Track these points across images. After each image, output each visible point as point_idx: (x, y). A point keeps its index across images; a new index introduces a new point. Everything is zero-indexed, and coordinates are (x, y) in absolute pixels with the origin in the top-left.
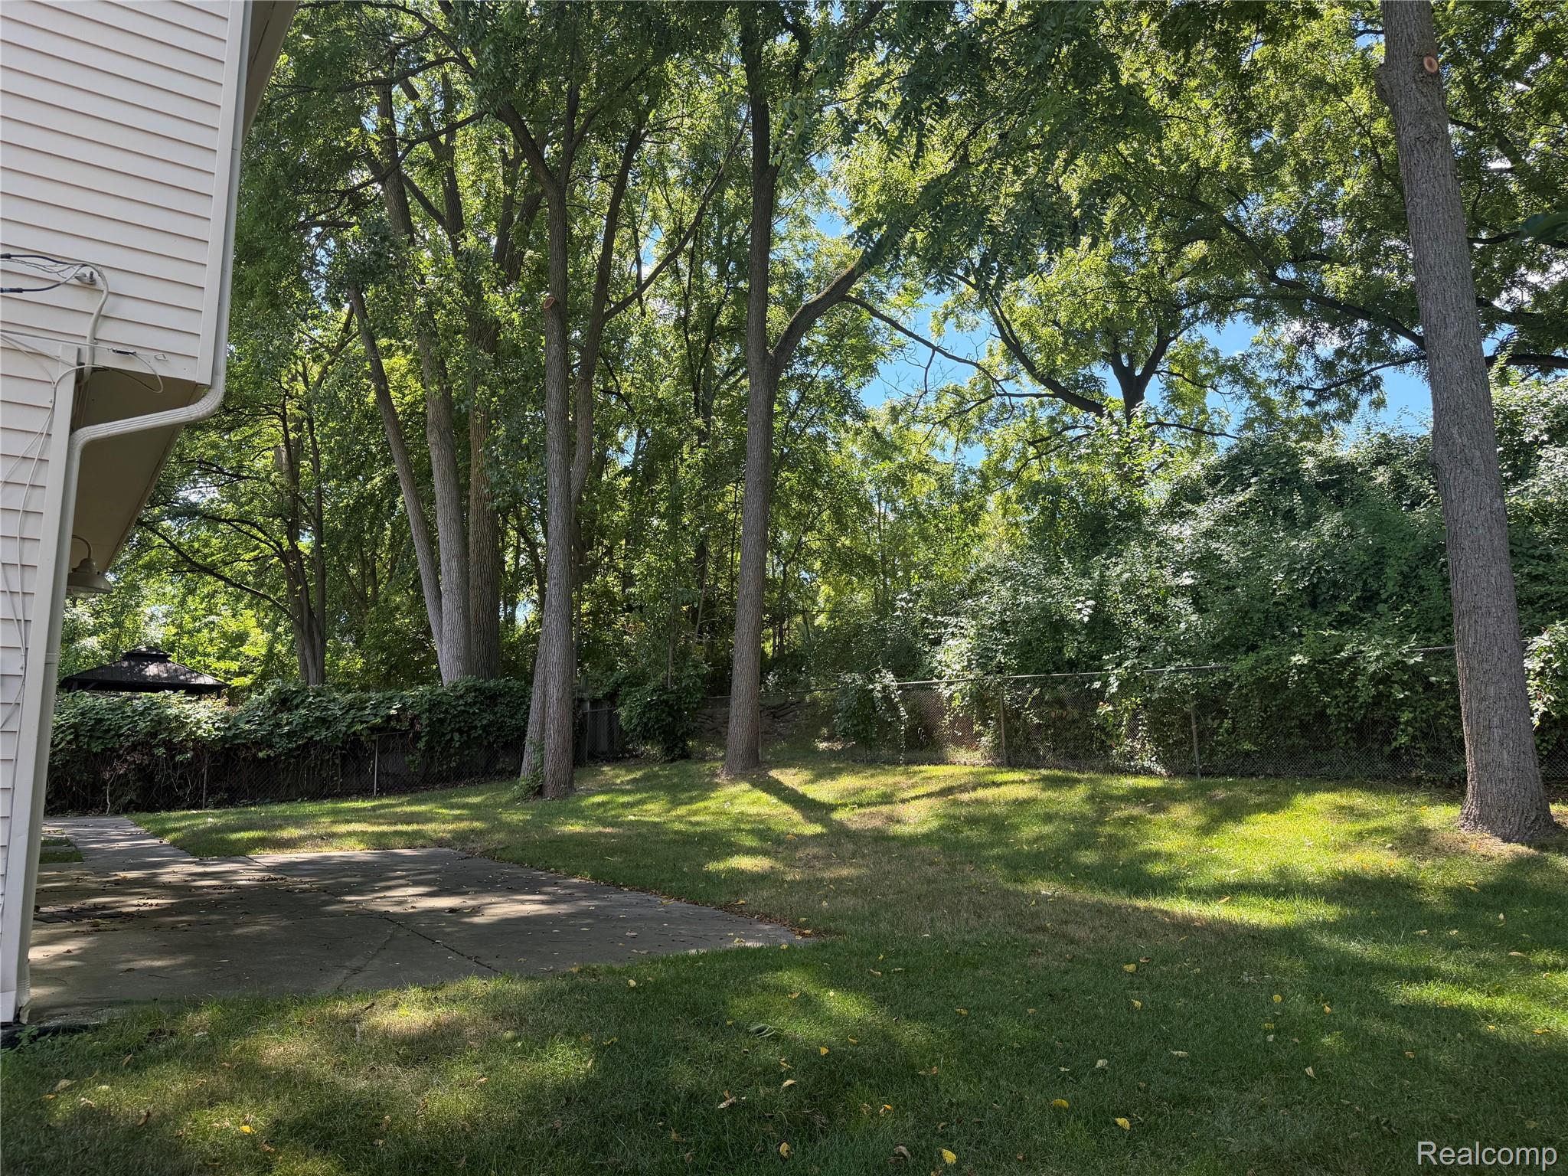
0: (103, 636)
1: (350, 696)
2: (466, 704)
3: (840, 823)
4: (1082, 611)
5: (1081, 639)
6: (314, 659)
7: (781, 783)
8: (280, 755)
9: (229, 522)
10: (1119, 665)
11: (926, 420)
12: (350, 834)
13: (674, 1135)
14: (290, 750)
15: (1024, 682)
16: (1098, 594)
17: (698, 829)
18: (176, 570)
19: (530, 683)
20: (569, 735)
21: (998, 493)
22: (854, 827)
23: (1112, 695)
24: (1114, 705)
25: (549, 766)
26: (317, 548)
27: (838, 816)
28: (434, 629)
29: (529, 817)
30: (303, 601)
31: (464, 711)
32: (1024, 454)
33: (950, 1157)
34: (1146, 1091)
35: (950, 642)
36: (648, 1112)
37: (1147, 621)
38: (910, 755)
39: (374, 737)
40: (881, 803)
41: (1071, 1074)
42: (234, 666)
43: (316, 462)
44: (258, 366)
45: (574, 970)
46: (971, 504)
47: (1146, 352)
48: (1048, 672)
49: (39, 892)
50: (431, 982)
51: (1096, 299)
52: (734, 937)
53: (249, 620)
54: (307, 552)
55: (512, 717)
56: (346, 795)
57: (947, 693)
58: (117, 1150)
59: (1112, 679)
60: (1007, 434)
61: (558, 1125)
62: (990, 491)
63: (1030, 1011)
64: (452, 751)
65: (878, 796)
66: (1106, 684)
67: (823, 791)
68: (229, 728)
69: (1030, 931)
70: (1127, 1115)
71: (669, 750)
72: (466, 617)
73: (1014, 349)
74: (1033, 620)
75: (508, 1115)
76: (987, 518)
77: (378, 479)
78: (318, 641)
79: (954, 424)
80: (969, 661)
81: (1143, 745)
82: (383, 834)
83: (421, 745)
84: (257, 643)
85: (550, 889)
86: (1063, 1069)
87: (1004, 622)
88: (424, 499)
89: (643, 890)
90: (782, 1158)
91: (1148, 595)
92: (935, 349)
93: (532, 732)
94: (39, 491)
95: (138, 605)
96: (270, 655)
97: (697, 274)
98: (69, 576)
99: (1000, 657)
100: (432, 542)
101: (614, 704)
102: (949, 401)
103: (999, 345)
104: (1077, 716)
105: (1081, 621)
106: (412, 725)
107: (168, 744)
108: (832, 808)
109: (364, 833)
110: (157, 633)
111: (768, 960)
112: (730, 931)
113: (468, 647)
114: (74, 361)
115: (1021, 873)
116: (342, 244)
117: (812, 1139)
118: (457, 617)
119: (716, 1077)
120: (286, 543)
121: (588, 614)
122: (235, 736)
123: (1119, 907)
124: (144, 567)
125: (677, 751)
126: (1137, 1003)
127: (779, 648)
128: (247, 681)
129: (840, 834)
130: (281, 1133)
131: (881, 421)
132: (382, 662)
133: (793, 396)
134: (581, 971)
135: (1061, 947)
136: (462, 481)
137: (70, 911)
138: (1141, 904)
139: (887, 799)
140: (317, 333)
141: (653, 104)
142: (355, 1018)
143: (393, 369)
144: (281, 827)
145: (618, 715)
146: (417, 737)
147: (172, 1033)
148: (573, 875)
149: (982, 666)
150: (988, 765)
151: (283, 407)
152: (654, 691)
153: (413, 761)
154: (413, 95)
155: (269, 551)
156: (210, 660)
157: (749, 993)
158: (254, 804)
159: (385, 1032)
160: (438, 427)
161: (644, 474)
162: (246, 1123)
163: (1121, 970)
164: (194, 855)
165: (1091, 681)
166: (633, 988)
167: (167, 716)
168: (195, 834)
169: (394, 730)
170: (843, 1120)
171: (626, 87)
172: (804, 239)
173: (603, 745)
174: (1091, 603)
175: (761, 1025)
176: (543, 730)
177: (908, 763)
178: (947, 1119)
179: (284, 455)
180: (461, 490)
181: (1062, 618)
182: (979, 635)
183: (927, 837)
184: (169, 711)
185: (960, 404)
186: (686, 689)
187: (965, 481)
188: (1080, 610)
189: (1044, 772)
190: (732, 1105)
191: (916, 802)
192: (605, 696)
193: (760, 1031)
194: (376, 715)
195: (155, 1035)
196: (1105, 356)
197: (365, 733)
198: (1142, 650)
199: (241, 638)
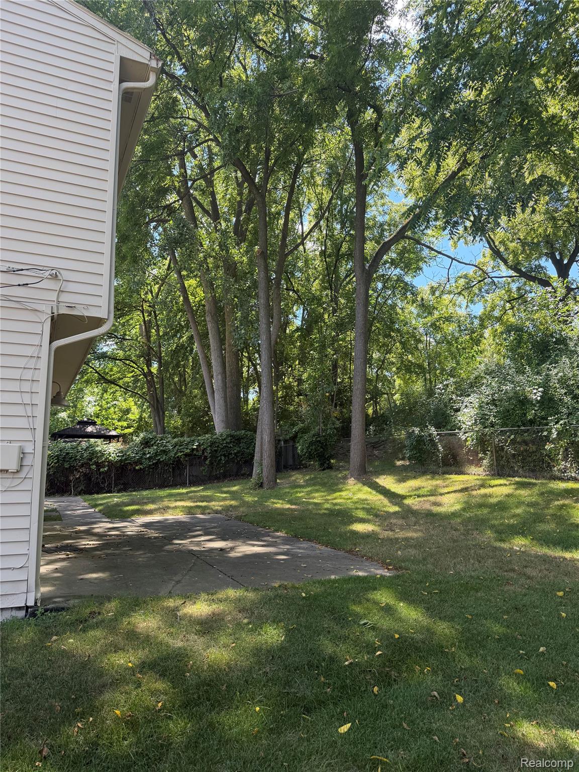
0: (68, 412)
1: (176, 440)
2: (227, 443)
3: (408, 506)
4: (536, 394)
5: (536, 409)
6: (160, 421)
7: (378, 483)
8: (146, 468)
9: (121, 360)
10: (557, 423)
11: (450, 292)
12: (176, 507)
13: (322, 679)
14: (150, 465)
15: (506, 432)
16: (545, 385)
17: (337, 507)
18: (98, 382)
19: (255, 432)
20: (274, 459)
21: (490, 328)
22: (415, 508)
23: (554, 439)
24: (555, 444)
25: (265, 474)
26: (159, 370)
27: (407, 502)
28: (212, 408)
29: (256, 499)
30: (154, 395)
31: (226, 446)
32: (504, 307)
33: (460, 699)
34: (566, 666)
35: (465, 410)
36: (310, 666)
37: (573, 398)
38: (445, 469)
39: (186, 459)
40: (429, 496)
41: (526, 655)
42: (125, 424)
43: (158, 331)
44: (130, 288)
45: (277, 585)
46: (476, 334)
47: (569, 251)
48: (519, 426)
49: (44, 537)
50: (210, 590)
51: (540, 226)
52: (354, 569)
53: (131, 403)
54: (155, 372)
55: (247, 449)
56: (174, 485)
57: (463, 438)
58: (76, 673)
59: (553, 431)
60: (495, 297)
61: (268, 670)
62: (486, 328)
63: (505, 617)
64: (221, 465)
65: (428, 491)
66: (550, 432)
67: (399, 488)
68: (123, 456)
69: (506, 571)
70: (555, 680)
71: (322, 465)
72: (225, 402)
73: (496, 254)
74: (510, 399)
75: (246, 664)
76: (485, 341)
77: (185, 338)
78: (161, 413)
79: (465, 293)
80: (476, 420)
81: (572, 465)
82: (191, 507)
83: (207, 462)
84: (135, 414)
85: (265, 538)
86: (521, 652)
87: (494, 400)
88: (205, 347)
89: (309, 540)
90: (374, 694)
91: (573, 384)
92: (453, 259)
93: (257, 457)
94: (37, 371)
95: (83, 397)
96: (141, 418)
97: (330, 228)
98: (52, 399)
99: (492, 419)
100: (209, 365)
101: (294, 442)
102: (462, 282)
103: (488, 252)
104: (535, 449)
105: (536, 399)
106: (203, 453)
107: (97, 464)
108: (404, 497)
109: (183, 507)
110: (91, 410)
111: (370, 584)
112: (352, 565)
113: (227, 416)
114: (50, 313)
115: (503, 536)
116: (165, 230)
117: (389, 684)
118: (222, 402)
119: (343, 648)
120: (145, 368)
121: (281, 398)
122: (126, 459)
123: (555, 558)
124: (84, 382)
125: (326, 465)
126: (564, 615)
127: (375, 412)
128: (131, 430)
129: (408, 513)
130: (145, 667)
131: (426, 294)
132: (190, 422)
133: (380, 285)
134: (280, 586)
135: (523, 580)
136: (222, 336)
137: (57, 547)
138: (568, 555)
139: (433, 493)
140: (155, 272)
141: (306, 149)
142: (177, 609)
143: (190, 286)
144: (146, 503)
145: (297, 448)
146: (206, 458)
147: (99, 613)
148: (277, 531)
149: (482, 424)
150: (487, 475)
151: (142, 306)
152: (314, 436)
153: (204, 470)
154: (195, 156)
155: (138, 373)
156: (115, 422)
157: (360, 603)
158: (134, 491)
159: (191, 616)
160: (211, 313)
161: (306, 330)
162: (130, 662)
163: (556, 595)
164: (108, 518)
165: (542, 431)
166: (304, 598)
167: (96, 451)
168: (109, 507)
169: (195, 455)
170: (405, 674)
171: (293, 143)
172: (383, 205)
173: (291, 462)
174: (541, 389)
175: (366, 621)
176: (262, 457)
177: (444, 473)
178: (459, 677)
179: (144, 327)
180: (222, 341)
181: (526, 398)
182: (481, 407)
183: (454, 515)
184: (97, 449)
185: (468, 283)
186: (330, 435)
187: (472, 323)
188: (535, 393)
189: (517, 479)
190: (351, 663)
191: (448, 495)
192: (290, 438)
193: (365, 624)
194: (187, 449)
195: (92, 614)
196: (546, 254)
197: (182, 457)
198: (570, 414)
199: (128, 411)
